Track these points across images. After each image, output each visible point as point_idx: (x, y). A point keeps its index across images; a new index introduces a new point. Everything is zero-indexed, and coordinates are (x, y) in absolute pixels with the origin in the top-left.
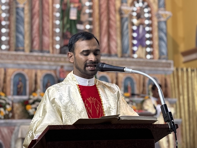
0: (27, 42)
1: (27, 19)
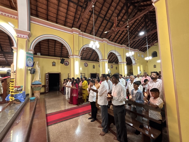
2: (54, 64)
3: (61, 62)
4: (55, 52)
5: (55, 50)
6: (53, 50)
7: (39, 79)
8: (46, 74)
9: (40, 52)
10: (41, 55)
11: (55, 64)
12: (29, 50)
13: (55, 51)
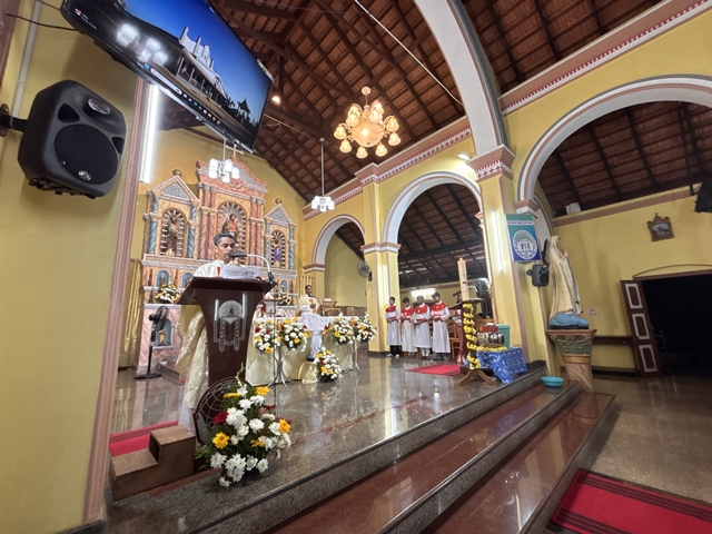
0: (196, 252)
1: (197, 237)
2: (661, 230)
3: (697, 203)
4: (648, 167)
5: (643, 157)
6: (639, 164)
7: (569, 306)
8: (623, 283)
9: (576, 198)
10: (582, 209)
11: (665, 226)
12: (517, 206)
13: (646, 163)
